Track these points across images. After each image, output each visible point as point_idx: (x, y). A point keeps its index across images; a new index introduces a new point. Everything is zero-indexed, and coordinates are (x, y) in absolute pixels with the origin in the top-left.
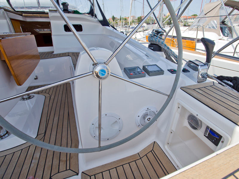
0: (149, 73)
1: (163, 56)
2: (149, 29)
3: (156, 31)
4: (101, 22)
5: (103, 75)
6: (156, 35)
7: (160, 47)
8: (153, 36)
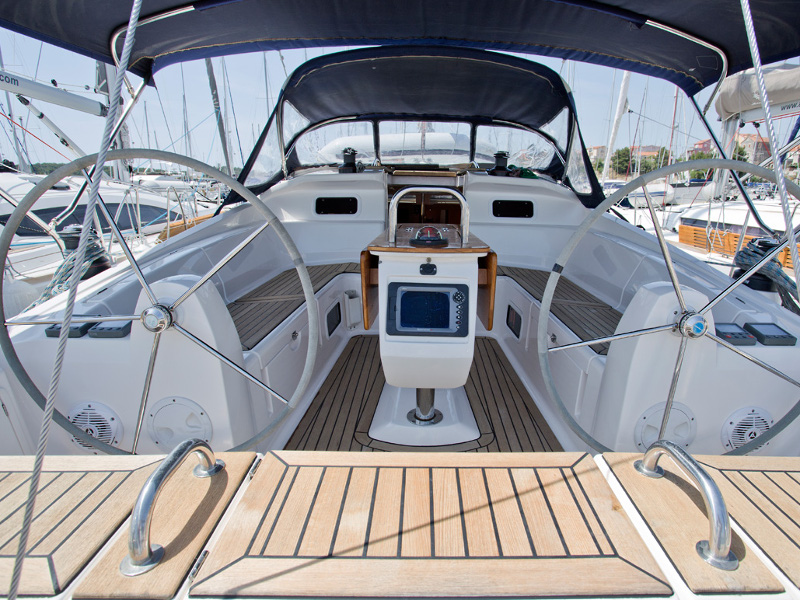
0: (761, 339)
1: (774, 302)
2: (678, 201)
3: (760, 243)
4: (583, 198)
5: (698, 331)
6: (761, 251)
7: (770, 281)
8: (752, 253)
